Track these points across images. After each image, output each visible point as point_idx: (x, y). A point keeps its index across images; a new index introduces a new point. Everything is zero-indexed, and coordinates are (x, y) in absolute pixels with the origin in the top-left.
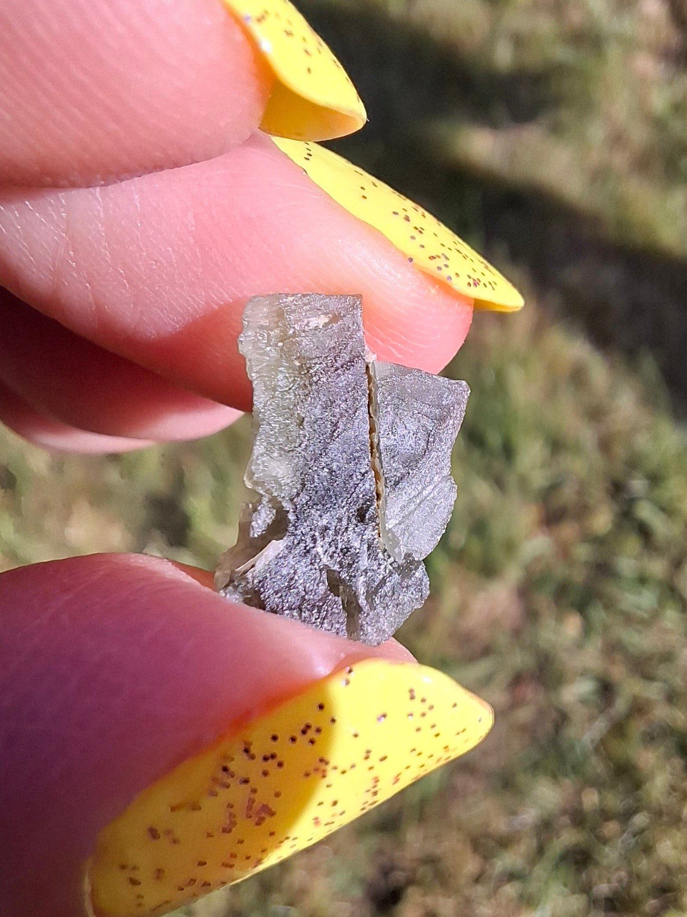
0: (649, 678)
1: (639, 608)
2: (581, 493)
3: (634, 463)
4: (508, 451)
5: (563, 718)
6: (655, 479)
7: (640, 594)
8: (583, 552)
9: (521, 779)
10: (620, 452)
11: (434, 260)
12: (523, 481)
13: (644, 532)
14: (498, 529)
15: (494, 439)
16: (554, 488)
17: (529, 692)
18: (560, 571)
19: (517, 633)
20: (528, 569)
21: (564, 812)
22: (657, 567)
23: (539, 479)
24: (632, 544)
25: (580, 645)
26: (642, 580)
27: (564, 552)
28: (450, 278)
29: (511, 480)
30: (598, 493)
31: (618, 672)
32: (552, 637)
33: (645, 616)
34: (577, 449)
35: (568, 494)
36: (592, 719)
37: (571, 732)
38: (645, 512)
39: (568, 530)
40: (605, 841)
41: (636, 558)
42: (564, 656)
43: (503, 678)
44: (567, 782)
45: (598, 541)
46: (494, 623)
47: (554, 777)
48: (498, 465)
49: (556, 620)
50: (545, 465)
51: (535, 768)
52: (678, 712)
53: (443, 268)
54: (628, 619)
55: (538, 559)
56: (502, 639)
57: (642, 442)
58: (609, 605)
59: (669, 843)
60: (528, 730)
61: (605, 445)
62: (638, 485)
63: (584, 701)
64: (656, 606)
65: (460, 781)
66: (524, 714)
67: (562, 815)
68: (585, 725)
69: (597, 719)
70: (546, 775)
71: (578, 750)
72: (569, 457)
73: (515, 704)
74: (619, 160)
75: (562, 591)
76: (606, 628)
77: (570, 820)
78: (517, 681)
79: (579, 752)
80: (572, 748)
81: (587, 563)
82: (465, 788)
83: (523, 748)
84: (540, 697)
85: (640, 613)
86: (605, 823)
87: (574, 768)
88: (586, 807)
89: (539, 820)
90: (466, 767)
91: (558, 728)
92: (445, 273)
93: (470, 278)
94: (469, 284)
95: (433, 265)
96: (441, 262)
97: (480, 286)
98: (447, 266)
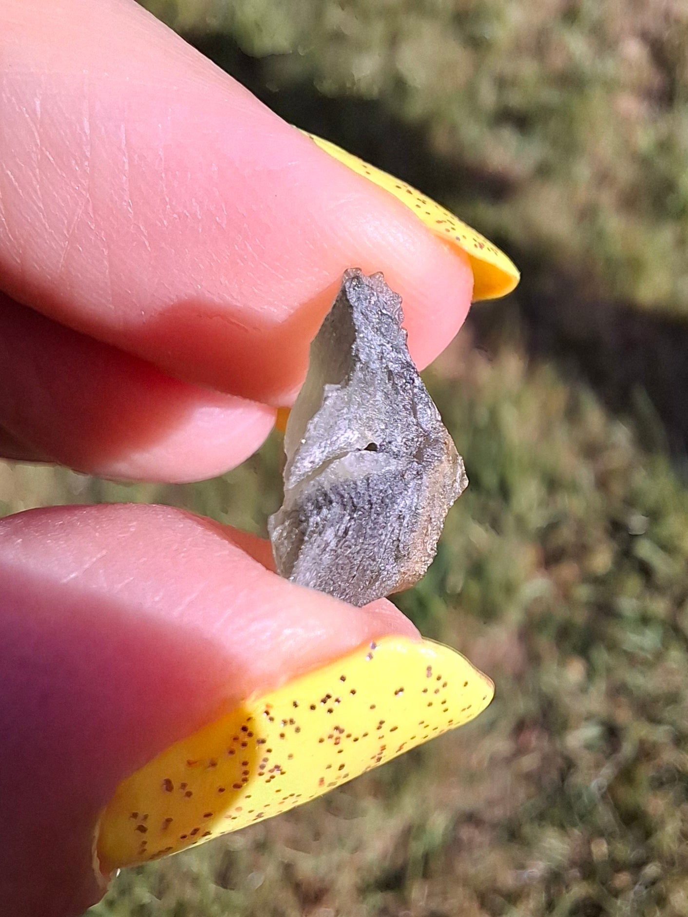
0: (654, 720)
1: (642, 649)
2: (579, 533)
3: (631, 502)
4: (505, 492)
5: (569, 765)
6: (654, 516)
7: (643, 634)
8: (583, 592)
9: (527, 830)
10: (617, 490)
11: (441, 224)
12: (520, 521)
13: (645, 570)
14: (496, 571)
15: (489, 479)
16: (552, 527)
17: (533, 738)
18: (561, 613)
19: (518, 677)
20: (529, 612)
21: (573, 864)
22: (660, 606)
23: (537, 519)
24: (633, 583)
25: (583, 690)
26: (645, 620)
27: (565, 593)
28: (458, 239)
29: (509, 522)
30: (596, 533)
31: (624, 716)
32: (555, 681)
33: (649, 657)
34: (574, 488)
35: (566, 535)
36: (598, 766)
37: (578, 779)
38: (645, 550)
39: (568, 571)
40: (616, 893)
41: (637, 598)
42: (567, 700)
43: (505, 725)
44: (576, 832)
45: (598, 581)
46: (495, 668)
47: (562, 827)
48: (494, 504)
49: (558, 665)
50: (542, 504)
51: (541, 817)
53: (451, 230)
54: (632, 659)
55: (537, 600)
56: (504, 685)
57: (640, 481)
58: (613, 647)
59: (682, 893)
60: (533, 778)
61: (602, 483)
62: (637, 522)
63: (589, 747)
64: (659, 646)
65: (466, 833)
66: (529, 762)
67: (571, 867)
68: (592, 772)
69: (603, 766)
70: (553, 825)
71: (585, 799)
72: (566, 496)
73: (520, 751)
74: (607, 199)
75: (564, 633)
76: (609, 670)
77: (580, 872)
78: (520, 727)
79: (586, 801)
80: (579, 796)
81: (588, 604)
82: (471, 841)
83: (529, 797)
84: (545, 743)
85: (642, 654)
86: (616, 875)
87: (582, 817)
88: (595, 858)
89: (548, 873)
90: (471, 819)
91: (564, 776)
92: (453, 234)
93: (475, 241)
94: (475, 245)
95: (442, 228)
96: (448, 226)
97: (485, 249)
98: (453, 229)
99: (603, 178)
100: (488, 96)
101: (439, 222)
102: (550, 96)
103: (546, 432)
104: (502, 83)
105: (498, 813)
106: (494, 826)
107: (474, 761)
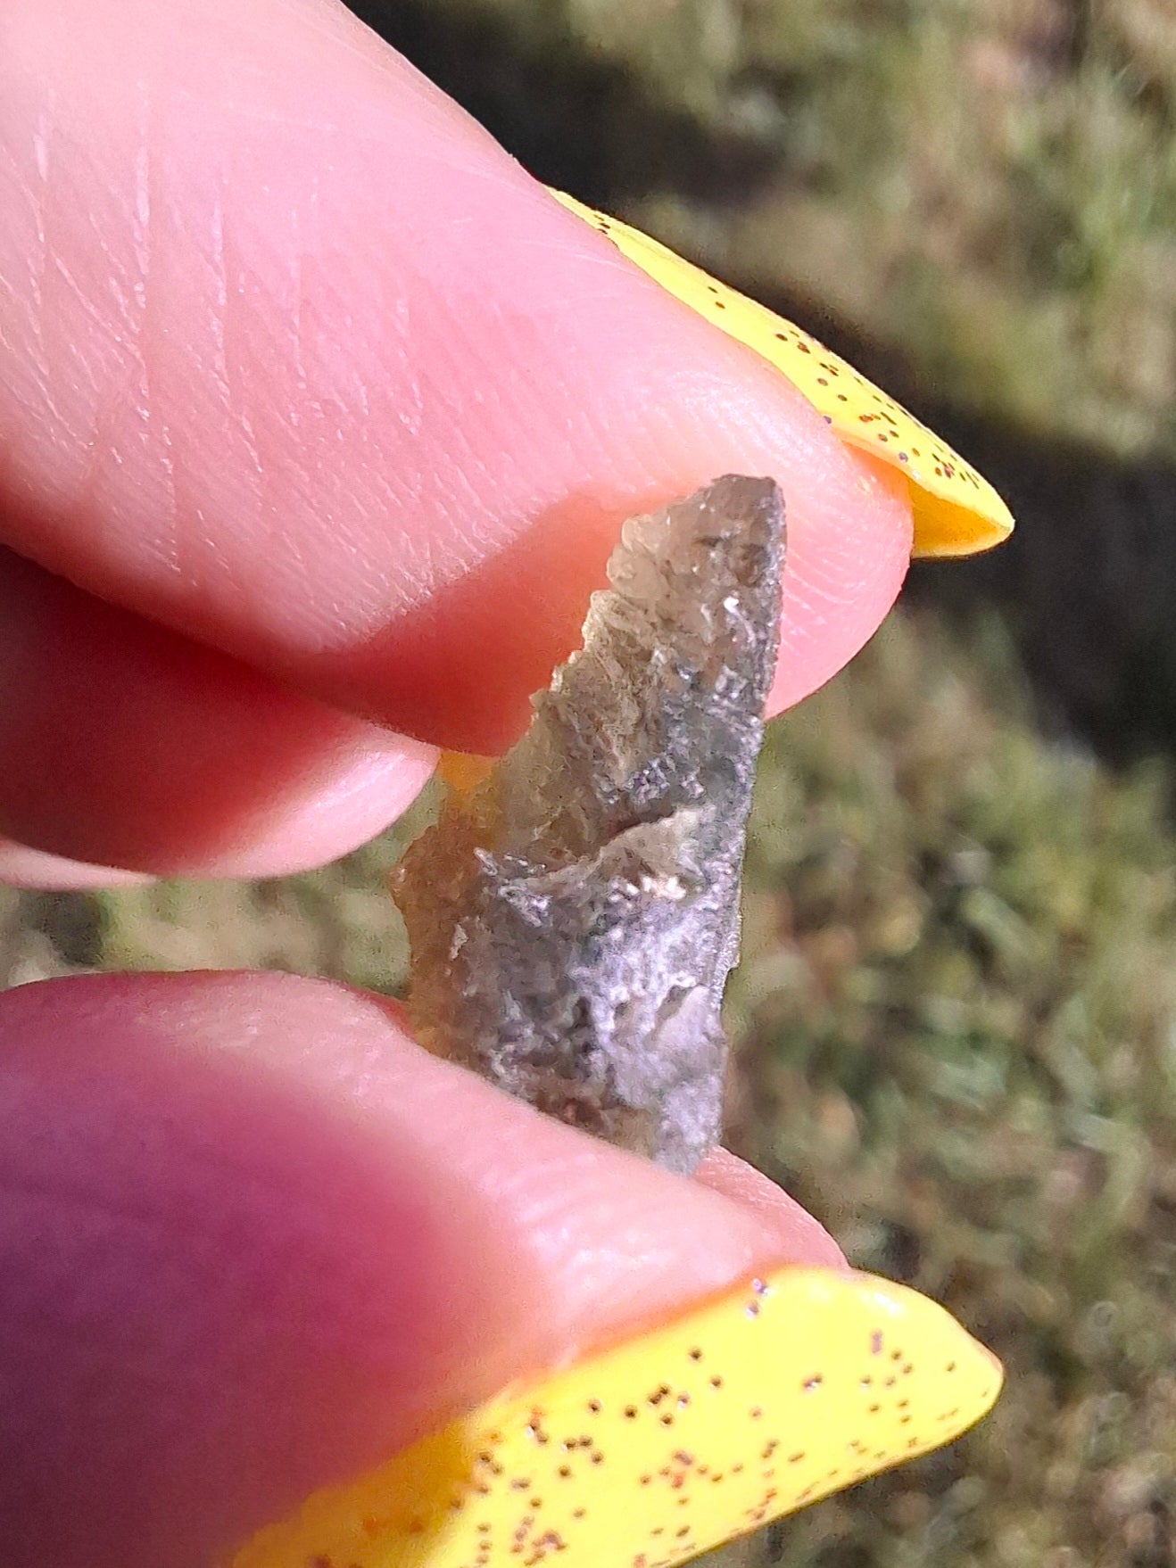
0: (985, 1224)
1: (969, 1092)
2: (861, 874)
3: (961, 820)
6: (1002, 850)
7: (971, 1065)
8: (863, 985)
10: (936, 798)
11: (870, 423)
13: (981, 950)
16: (810, 864)
18: (820, 1022)
19: (735, 1136)
20: (758, 1016)
22: (1004, 1016)
23: (783, 847)
24: (957, 971)
25: (854, 1162)
26: (976, 1040)
27: (828, 984)
28: (903, 457)
30: (892, 876)
31: (928, 1213)
32: (803, 1145)
33: (980, 1107)
34: (853, 792)
35: (837, 877)
38: (984, 911)
39: (836, 943)
40: (896, 1529)
41: (964, 999)
42: (824, 1181)
45: (893, 965)
50: (796, 819)
52: (1041, 1289)
53: (889, 437)
54: (949, 1112)
55: (777, 996)
57: (980, 780)
58: (912, 1087)
59: (1020, 1533)
61: (908, 785)
62: (970, 860)
64: (1002, 1088)
72: (839, 806)
75: (823, 1059)
76: (906, 1130)
81: (871, 1007)
85: (971, 1102)
92: (894, 447)
93: (938, 459)
94: (938, 471)
95: (870, 432)
96: (883, 427)
97: (956, 478)
98: (895, 434)
101: (865, 419)
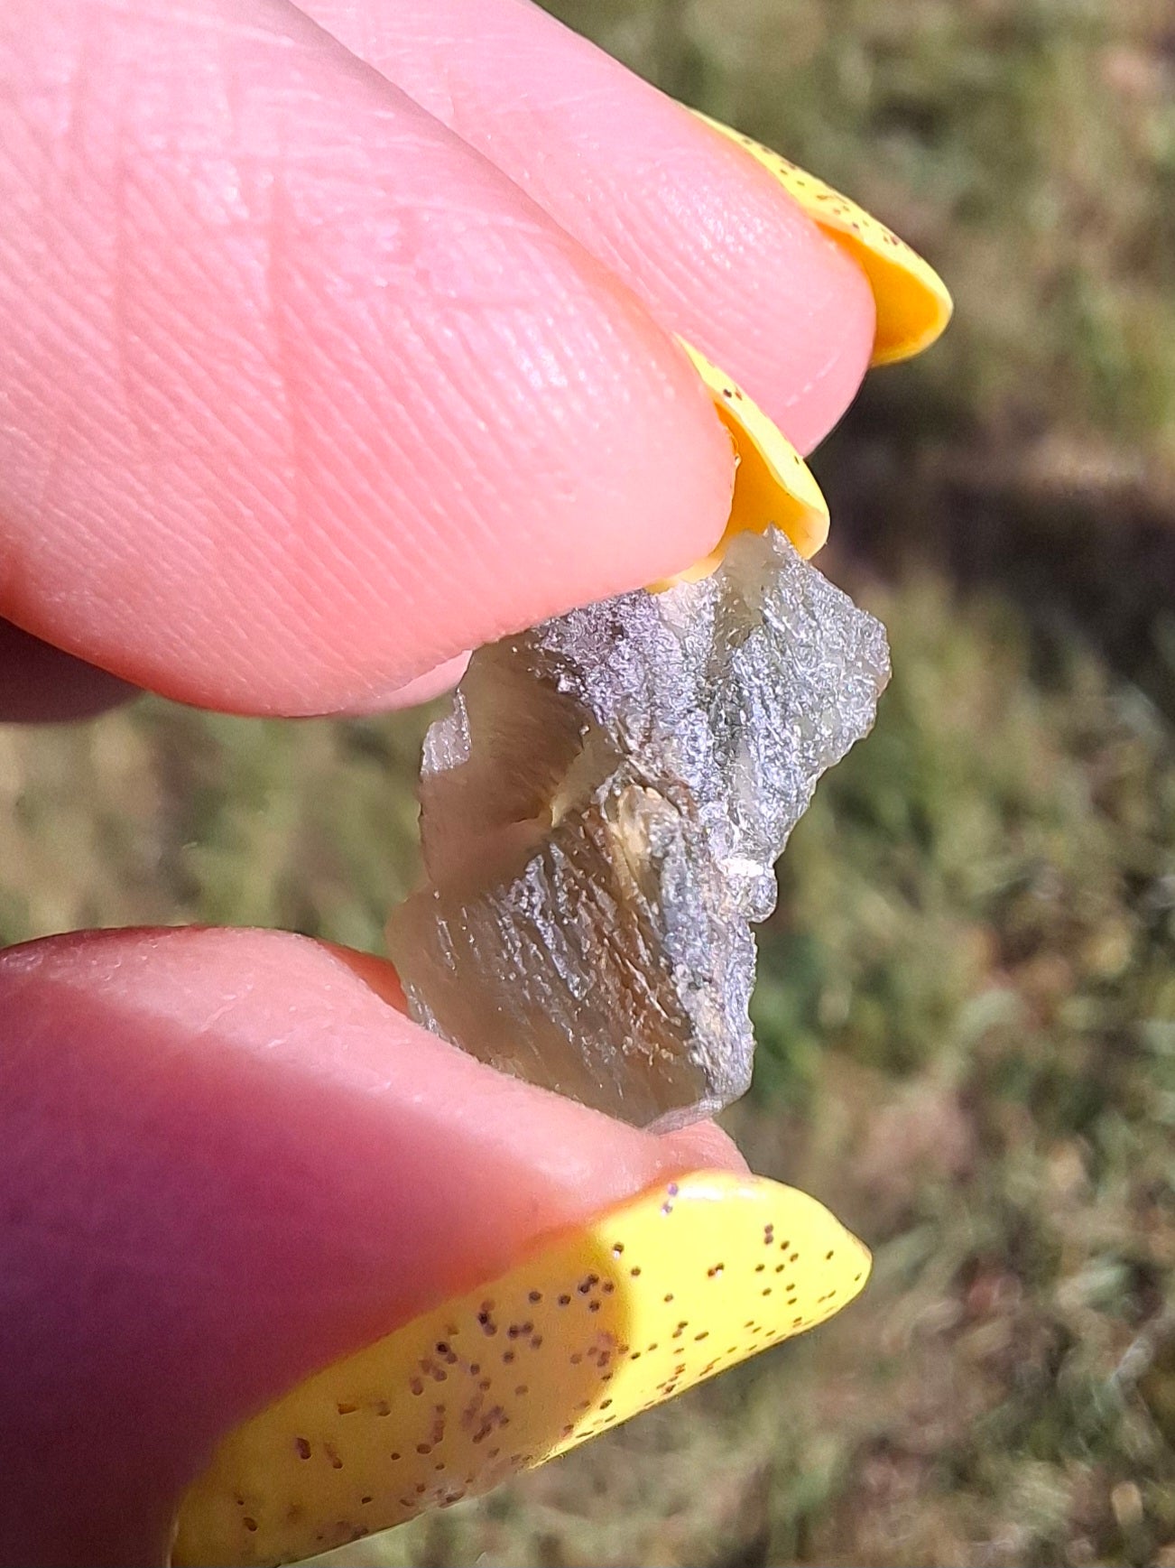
2: (1066, 899)
4: (922, 830)
5: (1064, 1342)
8: (1078, 1012)
9: (990, 1466)
12: (954, 883)
14: (911, 981)
15: (892, 808)
16: (1016, 890)
17: (994, 1292)
18: (1038, 1052)
19: (963, 1178)
20: (975, 1053)
21: (1080, 1527)
23: (984, 877)
25: (1086, 1197)
27: (1044, 1016)
29: (932, 886)
30: (1099, 898)
31: (1165, 1245)
32: (1033, 1183)
34: (1053, 817)
35: (1043, 901)
36: (1119, 1342)
37: (1078, 1369)
39: (1048, 973)
42: (1056, 1220)
43: (942, 1270)
44: (1083, 1468)
45: (1107, 990)
46: (917, 1163)
47: (1056, 1459)
48: (904, 855)
49: (1037, 1149)
50: (995, 849)
51: (1015, 1441)
55: (993, 1032)
56: (936, 1194)
58: (1136, 1114)
60: (997, 1369)
61: (1106, 803)
63: (1100, 1305)
65: (874, 1474)
66: (988, 1338)
67: (1076, 1536)
68: (1108, 1353)
69: (1128, 1342)
70: (1039, 1457)
71: (1098, 1405)
72: (1040, 832)
73: (970, 1319)
74: (1093, 255)
75: (1044, 1090)
76: (1134, 1159)
77: (1091, 1543)
78: (969, 1273)
79: (1100, 1410)
80: (1086, 1399)
81: (1089, 1034)
82: (885, 1489)
83: (992, 1405)
84: (1016, 1301)
86: (1162, 1550)
87: (1092, 1441)
88: (1119, 1517)
89: (1031, 1544)
90: (883, 1447)
91: (1055, 1363)
99: (1085, 216)
100: (857, 77)
102: (977, 67)
103: (995, 714)
104: (882, 51)
105: (934, 1435)
106: (928, 1459)
107: (886, 1337)
